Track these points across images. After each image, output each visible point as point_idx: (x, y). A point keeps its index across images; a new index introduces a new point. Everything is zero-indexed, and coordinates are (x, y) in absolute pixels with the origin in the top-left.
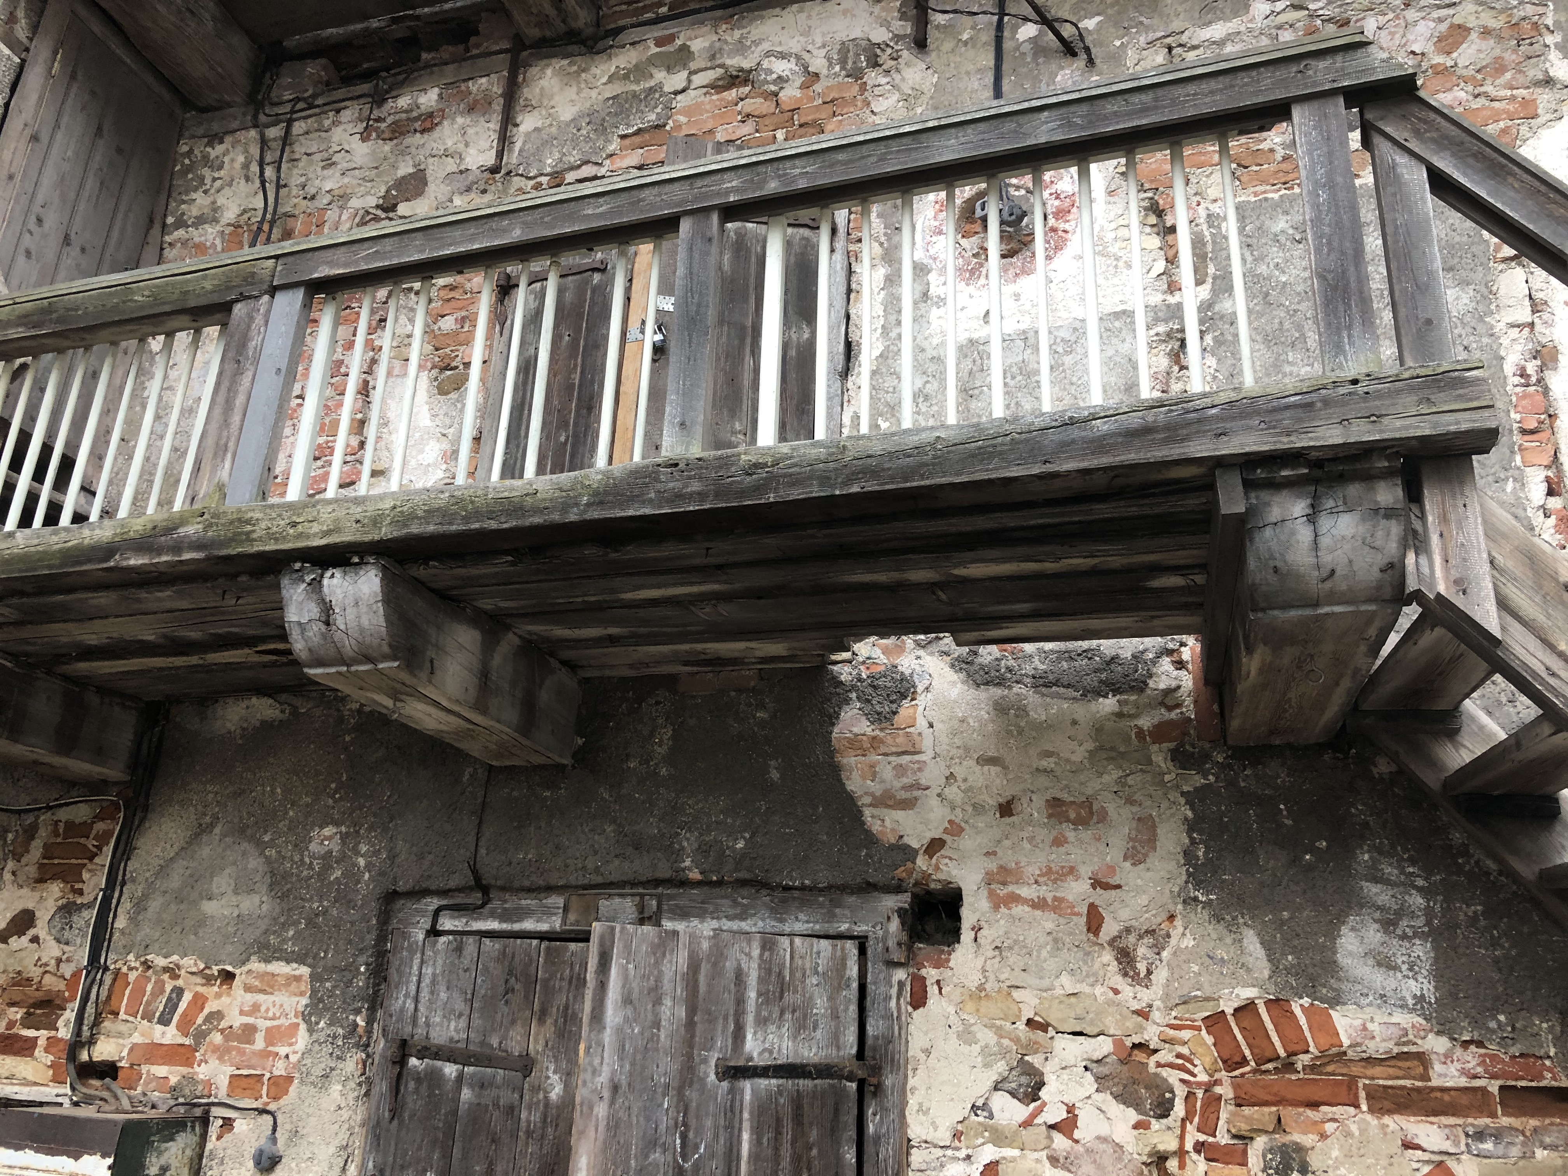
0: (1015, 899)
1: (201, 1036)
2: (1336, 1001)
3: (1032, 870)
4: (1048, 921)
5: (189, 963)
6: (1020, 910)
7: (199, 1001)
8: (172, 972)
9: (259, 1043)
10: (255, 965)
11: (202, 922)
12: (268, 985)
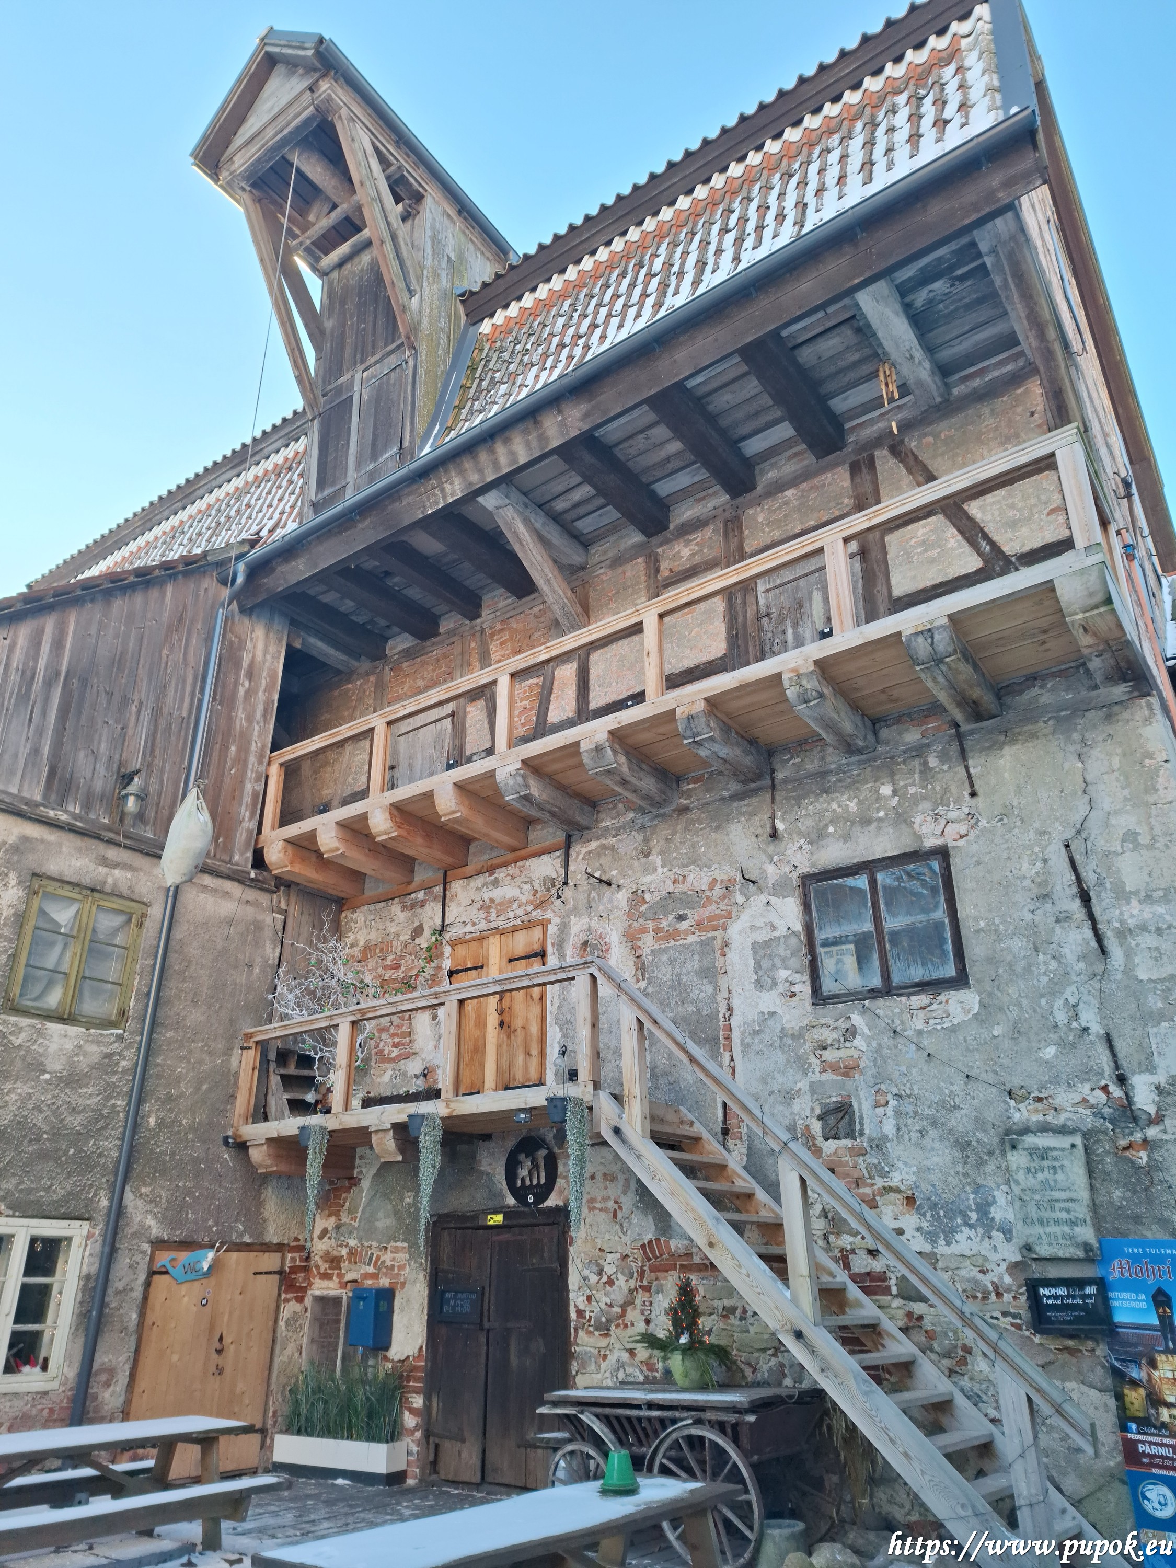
0: (594, 1208)
1: (379, 1269)
2: (670, 1238)
3: (599, 1198)
4: (603, 1215)
5: (374, 1244)
6: (596, 1212)
7: (378, 1258)
8: (370, 1247)
9: (396, 1271)
10: (392, 1244)
11: (376, 1229)
12: (396, 1250)
